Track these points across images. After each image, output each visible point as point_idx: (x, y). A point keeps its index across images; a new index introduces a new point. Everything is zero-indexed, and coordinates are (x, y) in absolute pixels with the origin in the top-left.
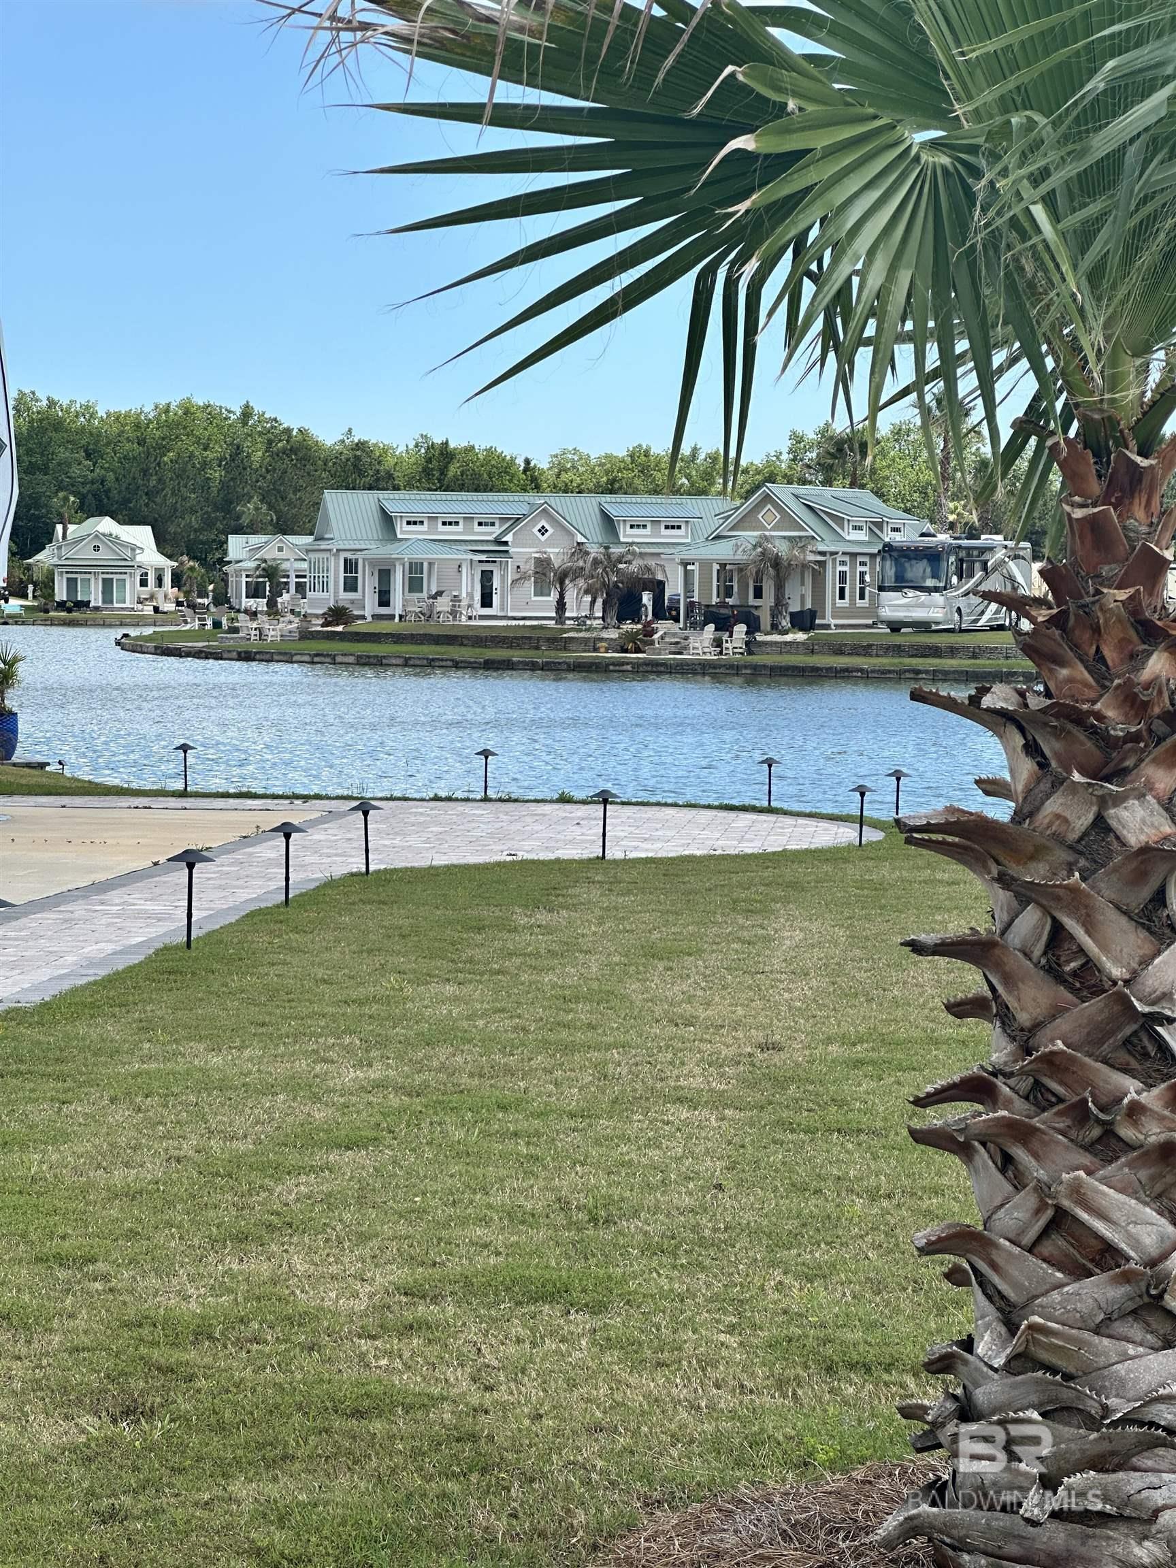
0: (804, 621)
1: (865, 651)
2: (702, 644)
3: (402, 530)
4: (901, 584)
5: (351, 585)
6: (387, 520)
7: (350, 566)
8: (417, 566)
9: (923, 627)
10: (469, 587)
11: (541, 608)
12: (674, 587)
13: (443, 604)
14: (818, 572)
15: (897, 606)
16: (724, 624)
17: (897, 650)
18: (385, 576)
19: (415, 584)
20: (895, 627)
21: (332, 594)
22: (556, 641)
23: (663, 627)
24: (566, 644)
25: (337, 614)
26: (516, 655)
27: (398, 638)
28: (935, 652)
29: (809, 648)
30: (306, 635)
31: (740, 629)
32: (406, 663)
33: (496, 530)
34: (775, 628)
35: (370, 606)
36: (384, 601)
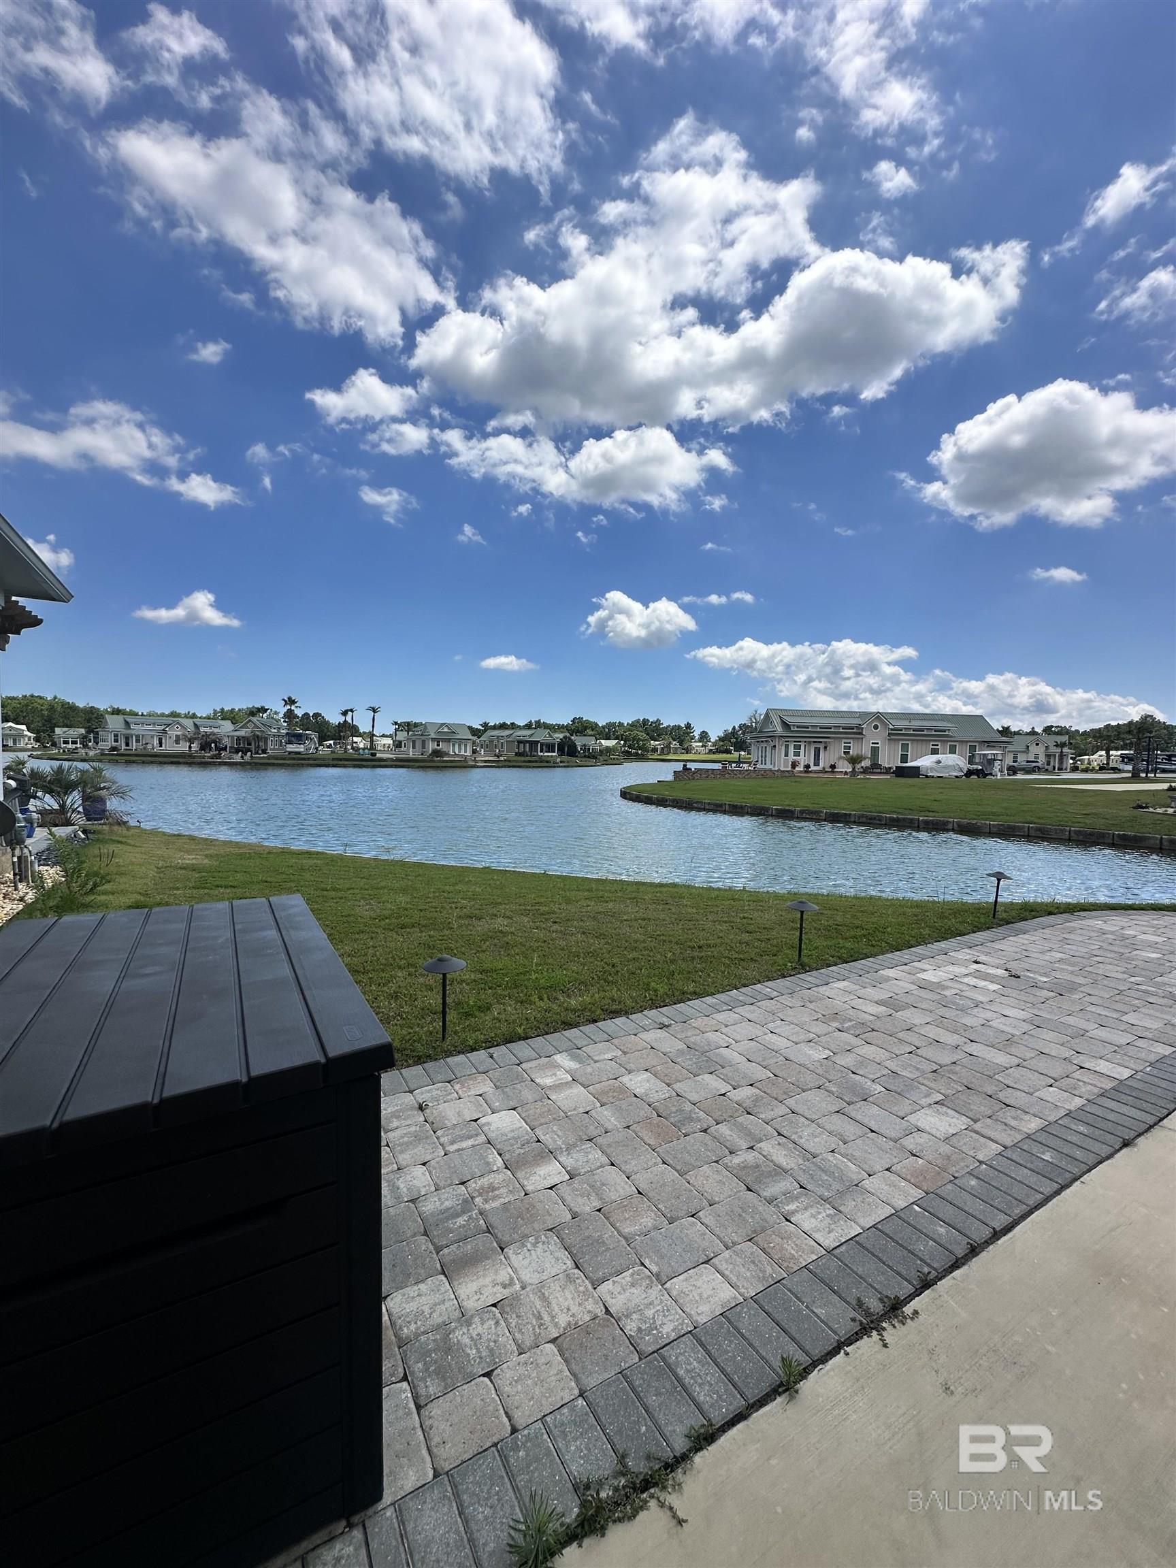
0: (264, 751)
1: (284, 759)
2: (237, 758)
3: (132, 726)
4: (290, 742)
5: (116, 741)
6: (127, 724)
7: (116, 736)
8: (137, 736)
9: (299, 753)
10: (156, 742)
11: (183, 747)
12: (225, 743)
13: (149, 746)
14: (266, 739)
15: (291, 748)
16: (243, 752)
17: (294, 759)
18: (129, 738)
19: (137, 741)
20: (292, 753)
21: (110, 743)
22: (190, 756)
23: (223, 754)
24: (194, 757)
25: (114, 749)
26: (181, 760)
27: (137, 755)
28: (304, 759)
29: (268, 758)
30: (103, 754)
31: (249, 754)
32: (143, 762)
33: (163, 727)
34: (257, 753)
35: (123, 747)
36: (127, 745)
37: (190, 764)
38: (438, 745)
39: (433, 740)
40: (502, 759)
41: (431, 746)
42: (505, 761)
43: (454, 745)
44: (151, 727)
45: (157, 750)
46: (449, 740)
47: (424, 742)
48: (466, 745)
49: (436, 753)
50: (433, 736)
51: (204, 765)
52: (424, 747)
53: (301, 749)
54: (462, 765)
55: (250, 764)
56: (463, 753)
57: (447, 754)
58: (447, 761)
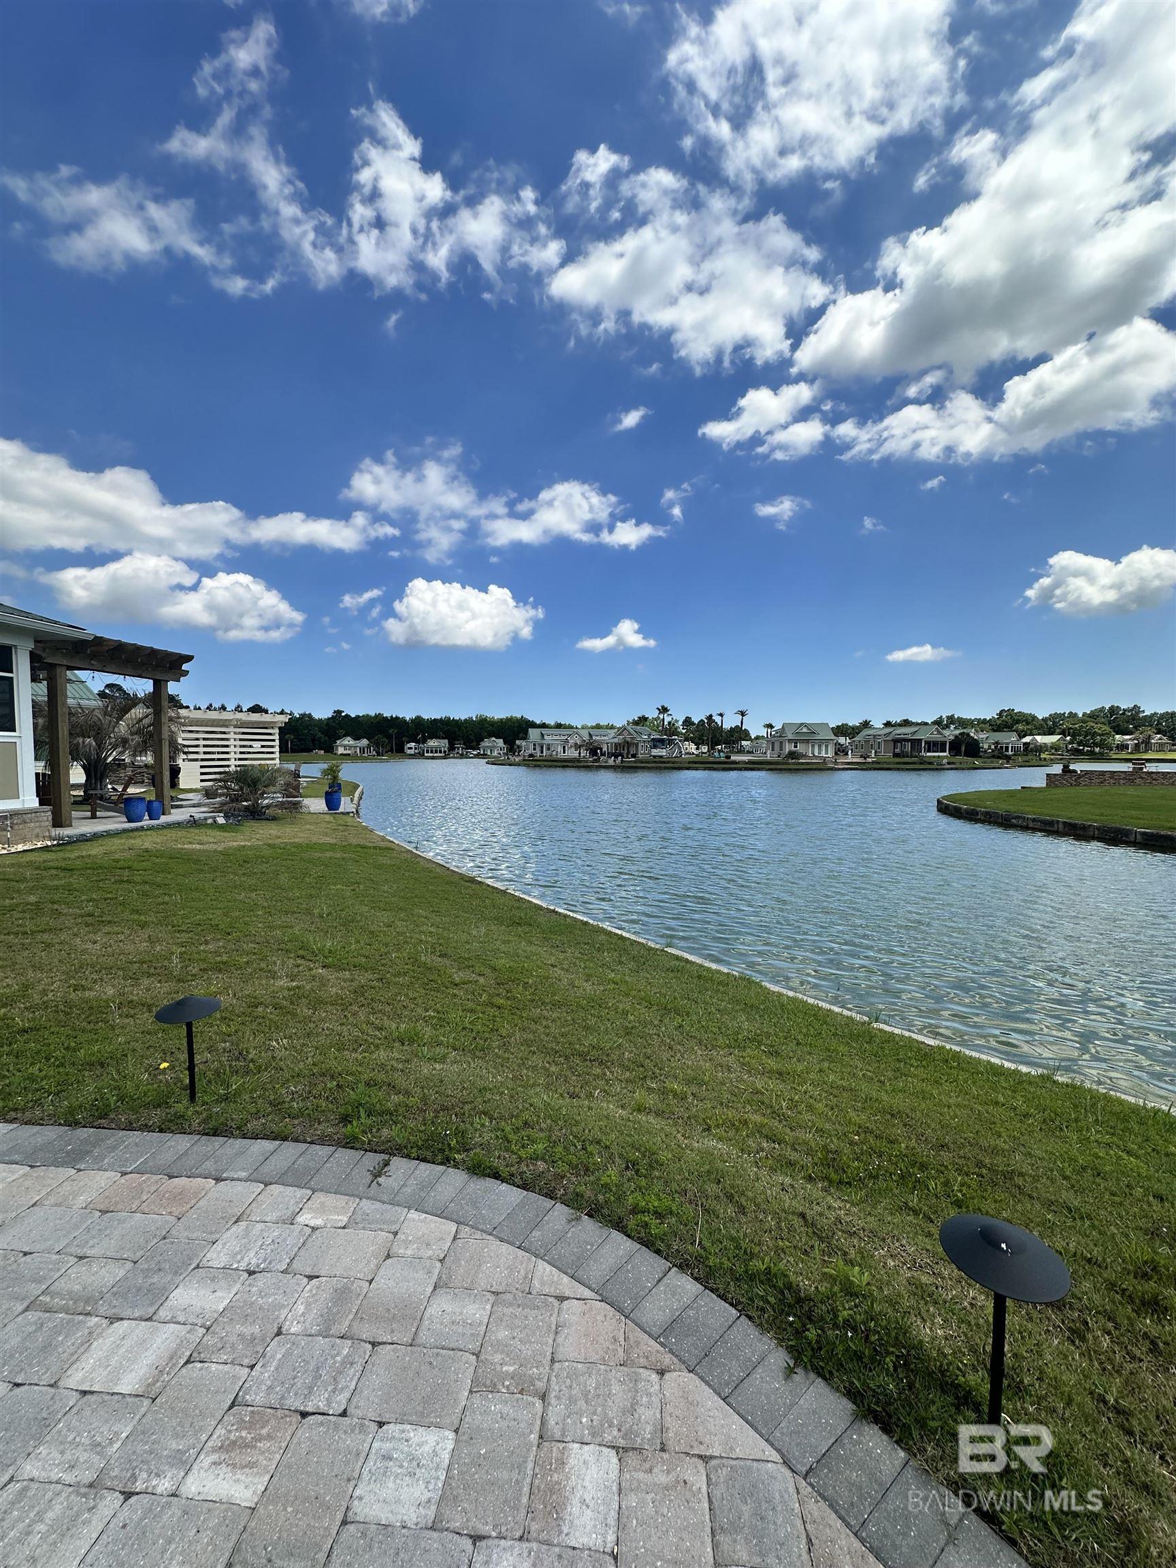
0: (634, 756)
1: (649, 762)
2: (611, 761)
3: (546, 737)
4: (655, 747)
5: (535, 749)
6: (543, 735)
7: (535, 745)
8: (549, 745)
9: (661, 757)
10: (560, 749)
11: (576, 754)
12: (605, 749)
13: (554, 753)
14: (637, 745)
15: (655, 752)
16: (616, 757)
17: (656, 762)
18: (542, 747)
19: (549, 749)
20: (654, 757)
21: (531, 751)
22: (579, 761)
23: (602, 758)
24: (581, 762)
25: (531, 755)
26: (569, 764)
27: (544, 761)
28: (664, 763)
29: (635, 762)
30: (524, 760)
31: (620, 758)
33: (566, 737)
34: (628, 757)
35: (538, 754)
36: (541, 753)
37: (578, 767)
38: (796, 747)
39: (790, 741)
40: (869, 760)
41: (788, 748)
42: (873, 762)
43: (813, 746)
44: (555, 738)
45: (561, 755)
46: (807, 741)
47: (781, 743)
48: (827, 747)
49: (792, 755)
50: (790, 737)
51: (588, 768)
52: (781, 750)
53: (663, 752)
54: (821, 767)
55: (619, 767)
56: (823, 754)
57: (805, 756)
58: (803, 763)
